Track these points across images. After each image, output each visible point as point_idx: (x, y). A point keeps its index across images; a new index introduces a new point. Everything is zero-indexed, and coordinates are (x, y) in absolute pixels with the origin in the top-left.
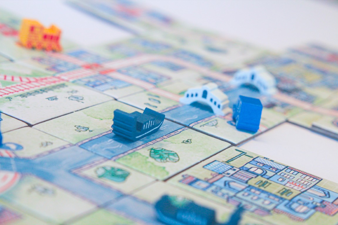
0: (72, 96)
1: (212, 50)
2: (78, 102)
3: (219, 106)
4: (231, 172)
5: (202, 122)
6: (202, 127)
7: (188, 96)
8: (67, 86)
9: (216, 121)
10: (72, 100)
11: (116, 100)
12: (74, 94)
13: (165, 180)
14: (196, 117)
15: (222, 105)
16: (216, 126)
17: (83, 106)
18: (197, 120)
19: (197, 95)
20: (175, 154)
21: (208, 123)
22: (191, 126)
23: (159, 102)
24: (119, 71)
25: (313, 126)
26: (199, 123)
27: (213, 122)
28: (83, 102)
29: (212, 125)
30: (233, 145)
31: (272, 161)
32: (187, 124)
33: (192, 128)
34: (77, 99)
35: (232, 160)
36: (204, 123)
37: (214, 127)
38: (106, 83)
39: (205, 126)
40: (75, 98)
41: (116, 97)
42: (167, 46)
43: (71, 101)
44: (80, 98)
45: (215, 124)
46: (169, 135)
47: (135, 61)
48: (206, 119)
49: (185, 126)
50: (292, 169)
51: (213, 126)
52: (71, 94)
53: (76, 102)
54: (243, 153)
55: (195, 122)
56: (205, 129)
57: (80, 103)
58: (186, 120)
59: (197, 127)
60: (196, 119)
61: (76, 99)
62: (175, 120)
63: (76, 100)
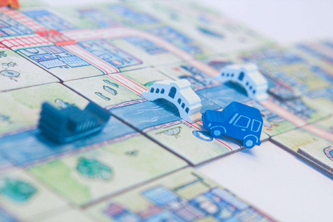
0: (6, 70)
1: (205, 32)
2: (11, 80)
3: (187, 110)
4: (175, 205)
5: (161, 127)
6: (158, 135)
7: (152, 90)
8: (6, 56)
9: (178, 129)
10: (4, 75)
11: (62, 82)
12: (10, 68)
13: (84, 207)
14: (155, 119)
15: (191, 108)
16: (176, 136)
17: (15, 85)
18: (154, 125)
19: (163, 91)
20: (109, 170)
21: (167, 130)
22: (145, 131)
23: (116, 93)
24: (80, 44)
25: (300, 151)
26: (156, 129)
27: (174, 130)
28: (16, 81)
29: (172, 133)
30: (191, 164)
31: (234, 195)
32: (140, 128)
33: (145, 135)
34: (12, 75)
35: (182, 187)
36: (162, 130)
37: (174, 137)
38: (58, 57)
39: (162, 134)
40: (9, 73)
41: (63, 79)
42: (154, 20)
43: (2, 76)
44: (15, 74)
45: (176, 133)
46: (111, 140)
47: (106, 33)
48: (168, 125)
49: (137, 130)
50: (256, 210)
51: (173, 135)
52: (6, 67)
53: (8, 78)
54: (200, 179)
55: (151, 127)
56: (162, 139)
57: (13, 80)
58: (141, 122)
59: (151, 134)
60: (154, 122)
61: (9, 75)
62: (126, 120)
63: (9, 77)
